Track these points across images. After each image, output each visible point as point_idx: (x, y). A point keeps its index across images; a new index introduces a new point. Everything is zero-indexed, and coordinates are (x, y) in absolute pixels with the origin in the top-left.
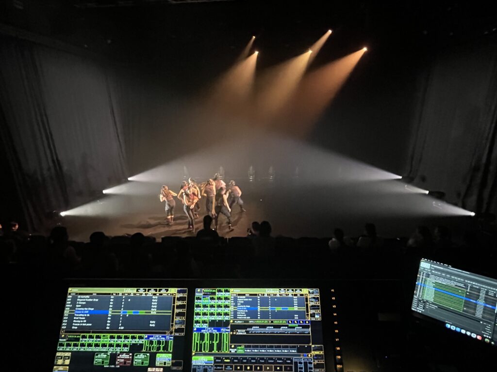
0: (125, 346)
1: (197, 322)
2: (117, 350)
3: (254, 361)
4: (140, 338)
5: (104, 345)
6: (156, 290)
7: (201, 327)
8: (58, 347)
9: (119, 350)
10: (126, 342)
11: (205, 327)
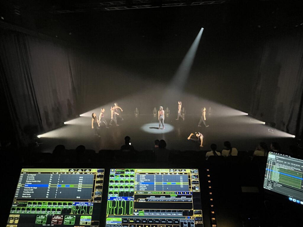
0: (59, 210)
1: (111, 193)
2: (53, 213)
3: (151, 222)
4: (70, 204)
5: (43, 210)
6: (82, 170)
7: (113, 196)
8: (11, 211)
9: (54, 213)
10: (59, 207)
11: (116, 196)
